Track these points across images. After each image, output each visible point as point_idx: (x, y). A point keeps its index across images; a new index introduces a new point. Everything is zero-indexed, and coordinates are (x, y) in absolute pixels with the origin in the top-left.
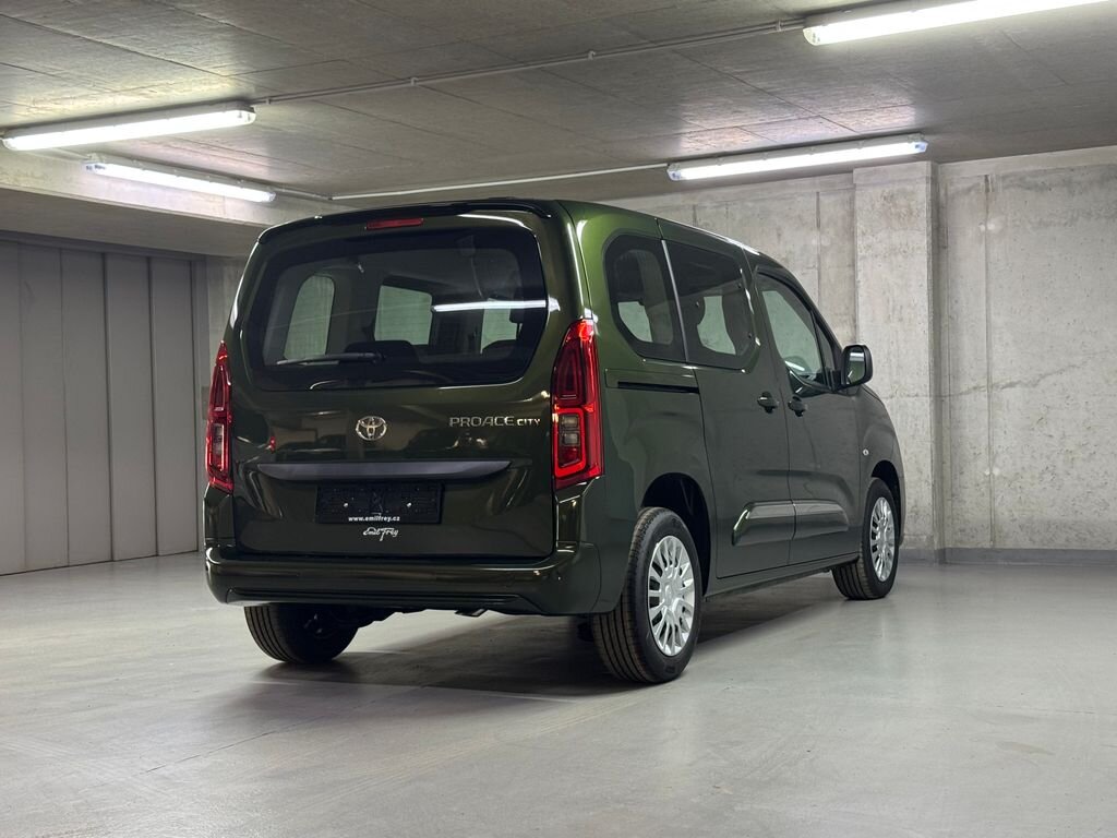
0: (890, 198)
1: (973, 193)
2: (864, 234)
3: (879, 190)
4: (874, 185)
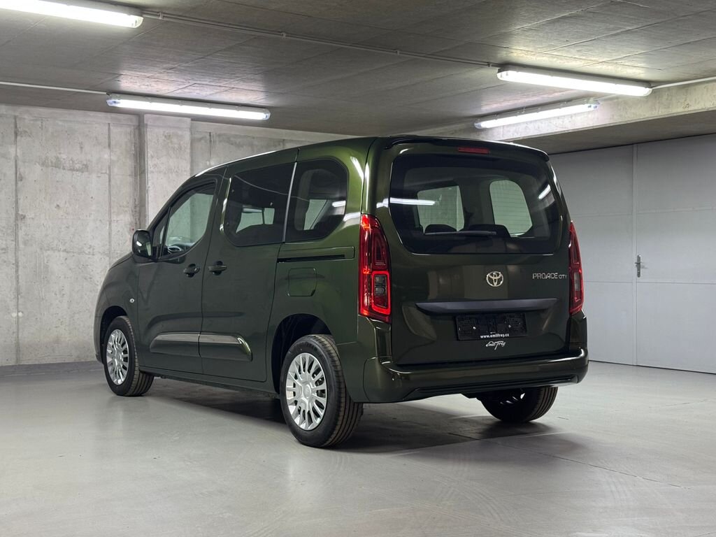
0: (168, 137)
1: (203, 141)
2: (152, 157)
3: (161, 131)
4: (159, 127)
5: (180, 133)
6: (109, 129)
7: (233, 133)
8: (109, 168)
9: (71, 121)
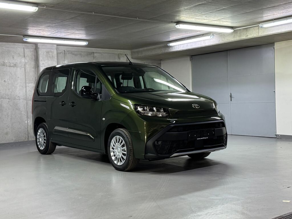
0: (48, 52)
1: (61, 54)
2: (42, 60)
3: (45, 50)
4: (44, 48)
5: (52, 51)
6: (24, 50)
7: (73, 50)
8: (25, 65)
9: (8, 47)
